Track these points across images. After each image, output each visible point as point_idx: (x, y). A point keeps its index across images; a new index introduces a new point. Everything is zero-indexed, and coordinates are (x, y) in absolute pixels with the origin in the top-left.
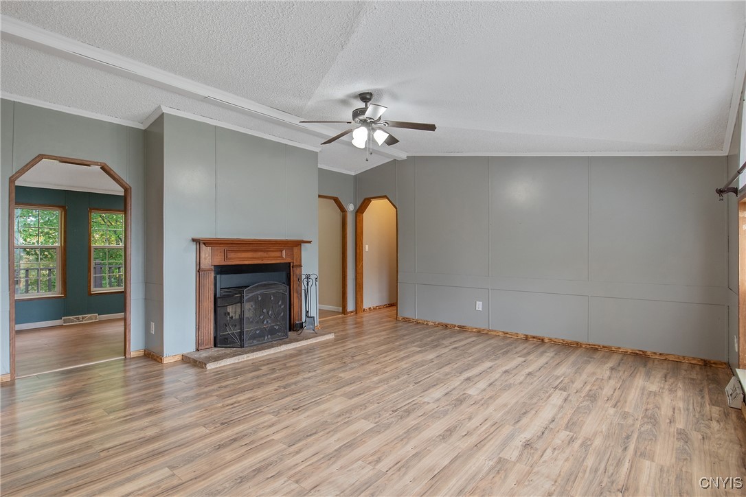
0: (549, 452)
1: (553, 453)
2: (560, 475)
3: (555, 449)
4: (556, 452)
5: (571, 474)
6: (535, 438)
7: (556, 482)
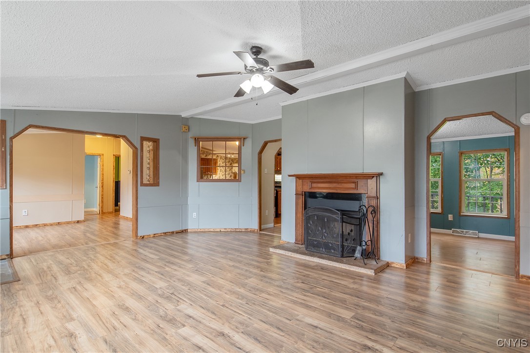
0: (52, 342)
1: (48, 344)
2: (29, 337)
3: (51, 347)
4: (46, 346)
5: (21, 343)
6: (74, 342)
7: (27, 333)
